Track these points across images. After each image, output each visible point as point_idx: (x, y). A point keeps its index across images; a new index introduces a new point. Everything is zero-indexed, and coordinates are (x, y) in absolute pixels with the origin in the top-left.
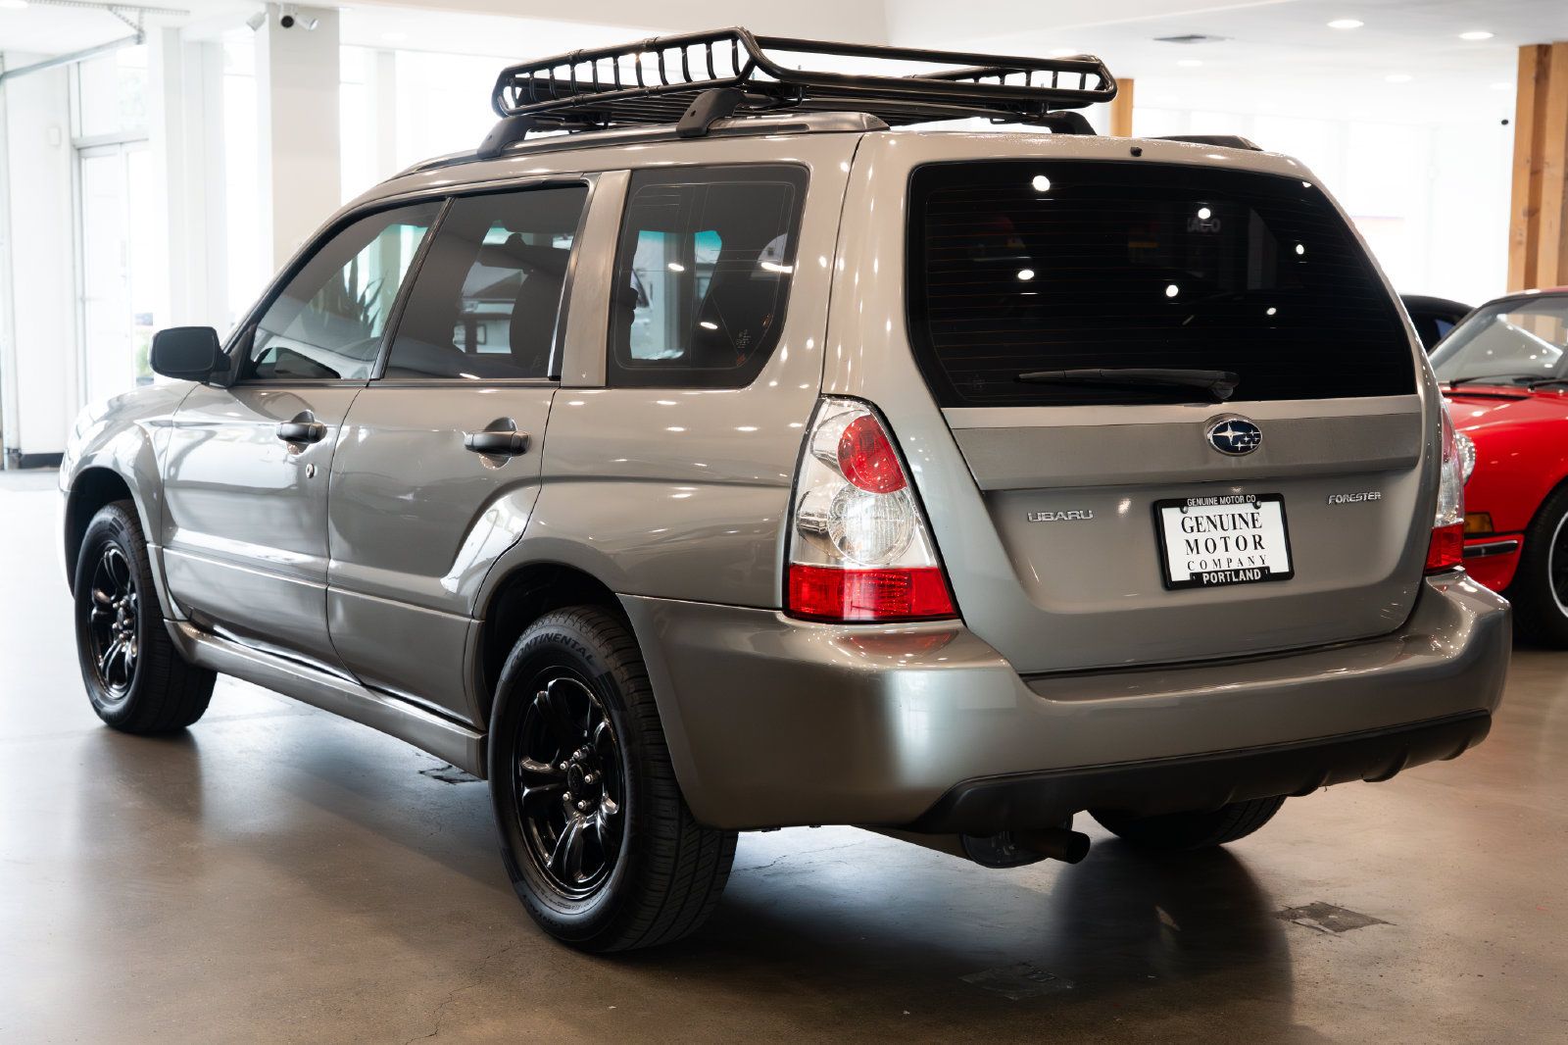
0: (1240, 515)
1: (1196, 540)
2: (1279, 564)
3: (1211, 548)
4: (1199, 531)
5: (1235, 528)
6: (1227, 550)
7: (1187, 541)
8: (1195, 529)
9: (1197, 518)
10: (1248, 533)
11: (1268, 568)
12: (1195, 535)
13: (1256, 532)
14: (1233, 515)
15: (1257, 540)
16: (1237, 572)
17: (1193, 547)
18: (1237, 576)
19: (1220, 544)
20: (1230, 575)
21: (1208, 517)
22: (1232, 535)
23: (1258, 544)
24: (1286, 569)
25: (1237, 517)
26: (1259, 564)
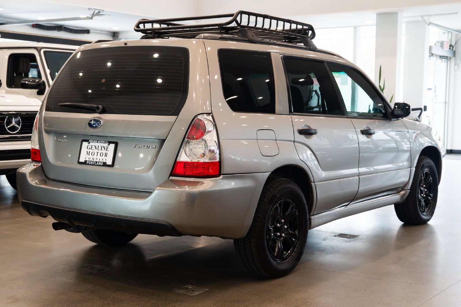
0: (104, 147)
1: (89, 152)
2: (109, 162)
3: (93, 154)
4: (91, 149)
5: (101, 150)
6: (97, 156)
7: (87, 152)
8: (90, 148)
9: (92, 146)
10: (104, 152)
11: (106, 163)
12: (90, 150)
13: (107, 152)
14: (102, 146)
15: (106, 154)
16: (97, 162)
17: (88, 153)
18: (96, 163)
19: (96, 154)
20: (95, 163)
21: (95, 146)
22: (100, 151)
23: (106, 155)
24: (111, 164)
25: (103, 147)
26: (104, 161)
